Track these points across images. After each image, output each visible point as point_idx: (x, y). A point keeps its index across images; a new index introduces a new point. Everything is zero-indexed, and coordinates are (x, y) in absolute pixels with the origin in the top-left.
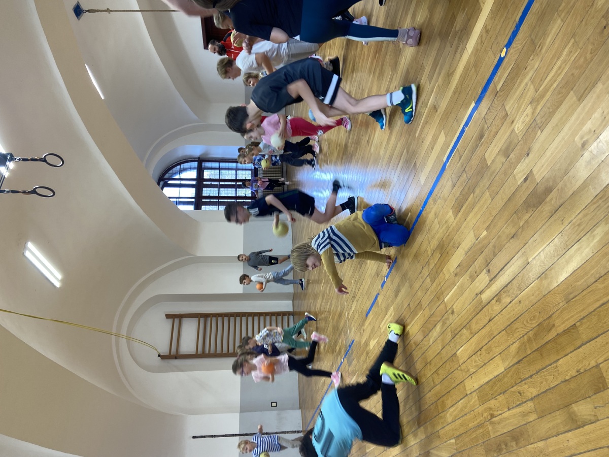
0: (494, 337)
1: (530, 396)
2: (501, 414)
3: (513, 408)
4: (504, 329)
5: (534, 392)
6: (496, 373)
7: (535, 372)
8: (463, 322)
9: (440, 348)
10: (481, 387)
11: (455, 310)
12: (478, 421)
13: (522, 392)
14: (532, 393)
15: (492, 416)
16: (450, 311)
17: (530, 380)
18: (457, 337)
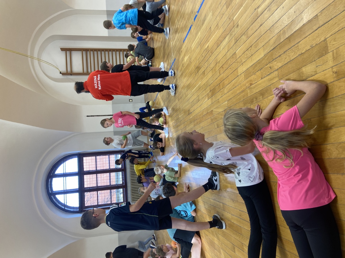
0: (261, 36)
1: (276, 68)
2: (257, 82)
3: (264, 77)
4: (269, 29)
5: (280, 65)
6: (258, 59)
7: (283, 53)
8: (243, 31)
9: (227, 51)
10: (247, 69)
11: (239, 24)
13: (272, 67)
14: (278, 66)
15: (251, 84)
16: (236, 26)
17: (279, 58)
18: (238, 41)
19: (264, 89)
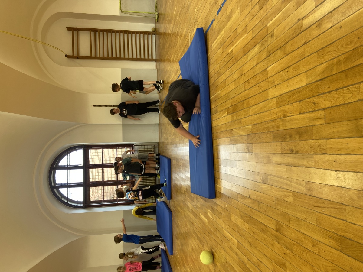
0: (305, 58)
1: (323, 106)
2: (293, 116)
3: (304, 113)
4: (317, 52)
5: (328, 104)
6: (298, 86)
7: (335, 89)
8: (279, 45)
9: (255, 64)
10: (281, 95)
11: (275, 34)
12: (272, 117)
13: (316, 103)
14: (325, 105)
15: (285, 116)
16: (270, 35)
17: (327, 94)
18: (272, 56)
19: (302, 128)
